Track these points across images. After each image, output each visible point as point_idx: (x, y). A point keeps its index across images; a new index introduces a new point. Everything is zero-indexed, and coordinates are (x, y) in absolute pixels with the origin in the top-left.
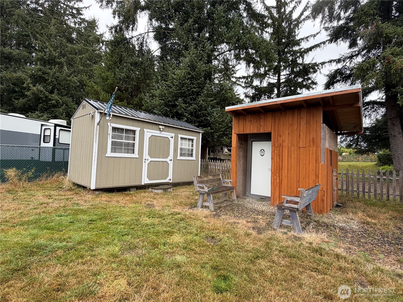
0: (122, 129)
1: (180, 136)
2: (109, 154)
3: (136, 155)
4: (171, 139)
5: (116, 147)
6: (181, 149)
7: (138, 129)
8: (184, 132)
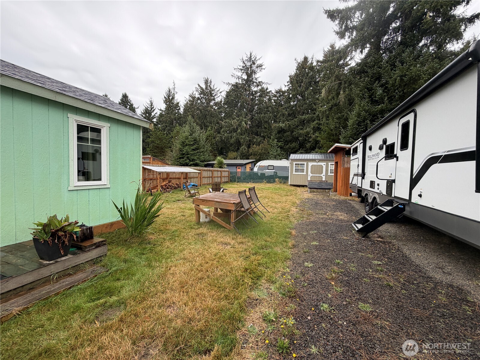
0: (299, 164)
1: (330, 163)
2: (294, 173)
3: (305, 173)
4: (323, 166)
5: (297, 170)
6: (331, 170)
7: (305, 163)
8: (331, 161)
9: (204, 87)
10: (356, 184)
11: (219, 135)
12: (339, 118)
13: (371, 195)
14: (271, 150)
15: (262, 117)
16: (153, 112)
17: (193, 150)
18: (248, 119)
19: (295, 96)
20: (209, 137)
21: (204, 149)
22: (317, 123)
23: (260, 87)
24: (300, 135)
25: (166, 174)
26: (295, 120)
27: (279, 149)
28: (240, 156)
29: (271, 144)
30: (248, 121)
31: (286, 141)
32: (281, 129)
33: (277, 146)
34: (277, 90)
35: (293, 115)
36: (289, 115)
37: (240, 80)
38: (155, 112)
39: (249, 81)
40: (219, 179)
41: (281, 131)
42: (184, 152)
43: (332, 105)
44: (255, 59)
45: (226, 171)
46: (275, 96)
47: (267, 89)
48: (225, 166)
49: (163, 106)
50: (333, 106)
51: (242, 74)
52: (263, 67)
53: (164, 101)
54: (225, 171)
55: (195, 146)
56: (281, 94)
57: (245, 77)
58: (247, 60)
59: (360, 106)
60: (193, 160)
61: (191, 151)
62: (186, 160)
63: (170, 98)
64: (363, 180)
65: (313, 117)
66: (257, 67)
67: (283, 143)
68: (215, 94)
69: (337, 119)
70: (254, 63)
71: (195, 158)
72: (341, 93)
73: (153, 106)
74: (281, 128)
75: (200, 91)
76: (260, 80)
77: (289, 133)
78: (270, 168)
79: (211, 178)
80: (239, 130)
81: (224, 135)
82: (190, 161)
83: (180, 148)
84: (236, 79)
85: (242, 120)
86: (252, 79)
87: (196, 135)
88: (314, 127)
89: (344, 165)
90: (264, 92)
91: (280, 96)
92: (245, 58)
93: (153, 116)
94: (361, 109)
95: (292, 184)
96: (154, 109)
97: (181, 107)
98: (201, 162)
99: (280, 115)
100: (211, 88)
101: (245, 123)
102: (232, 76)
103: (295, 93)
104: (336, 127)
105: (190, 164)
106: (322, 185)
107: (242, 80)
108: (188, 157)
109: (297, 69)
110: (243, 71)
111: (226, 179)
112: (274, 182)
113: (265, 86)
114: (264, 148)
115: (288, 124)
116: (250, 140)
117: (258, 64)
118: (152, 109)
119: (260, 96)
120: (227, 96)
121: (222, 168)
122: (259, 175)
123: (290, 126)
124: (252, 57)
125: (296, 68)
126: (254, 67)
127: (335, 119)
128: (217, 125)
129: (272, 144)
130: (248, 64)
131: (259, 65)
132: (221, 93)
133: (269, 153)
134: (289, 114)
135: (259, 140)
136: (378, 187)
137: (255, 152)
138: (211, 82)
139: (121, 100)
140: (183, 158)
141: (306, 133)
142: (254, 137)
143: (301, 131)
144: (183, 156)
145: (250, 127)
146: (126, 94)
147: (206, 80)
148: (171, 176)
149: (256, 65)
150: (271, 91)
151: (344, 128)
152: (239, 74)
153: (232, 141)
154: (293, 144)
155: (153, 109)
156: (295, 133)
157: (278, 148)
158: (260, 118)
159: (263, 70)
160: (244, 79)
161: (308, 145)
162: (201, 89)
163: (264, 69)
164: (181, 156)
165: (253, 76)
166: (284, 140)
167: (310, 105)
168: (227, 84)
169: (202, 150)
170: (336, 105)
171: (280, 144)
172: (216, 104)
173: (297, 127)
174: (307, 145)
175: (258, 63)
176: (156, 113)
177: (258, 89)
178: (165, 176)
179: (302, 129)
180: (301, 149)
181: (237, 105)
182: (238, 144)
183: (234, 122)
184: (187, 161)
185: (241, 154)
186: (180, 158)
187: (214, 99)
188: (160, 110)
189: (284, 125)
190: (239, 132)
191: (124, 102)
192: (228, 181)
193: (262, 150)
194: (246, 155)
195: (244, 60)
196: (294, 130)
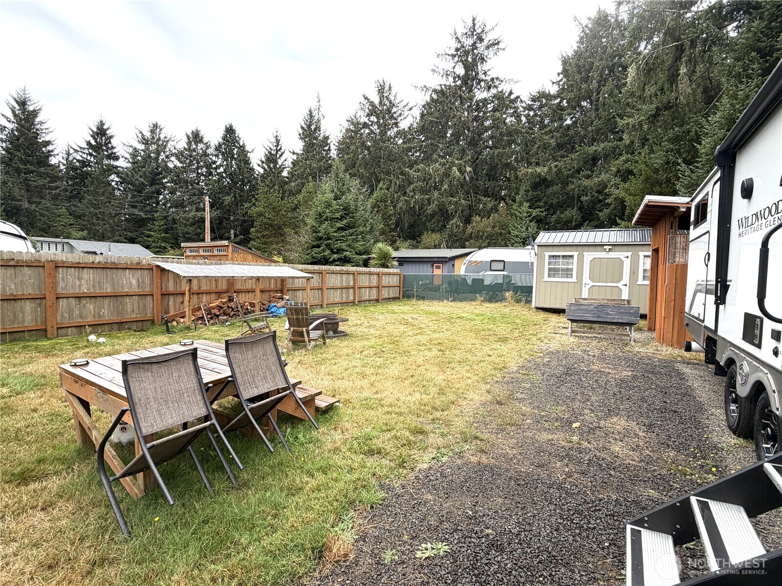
0: (559, 256)
1: (640, 254)
2: (546, 278)
3: (574, 279)
4: (625, 260)
5: (553, 272)
6: (643, 270)
7: (575, 254)
8: (642, 248)
9: (376, 100)
10: (701, 318)
11: (402, 198)
12: (676, 140)
13: (746, 368)
14: (514, 226)
15: (498, 155)
16: (279, 158)
17: (340, 229)
18: (465, 162)
19: (575, 105)
20: (381, 202)
21: (366, 227)
22: (626, 161)
23: (494, 91)
24: (583, 191)
25: (225, 282)
26: (574, 156)
27: (533, 224)
28: (447, 241)
29: (516, 212)
30: (465, 166)
31: (551, 206)
32: (538, 179)
33: (529, 216)
34: (533, 94)
35: (567, 144)
36: (560, 146)
37: (451, 79)
38: (283, 158)
39: (470, 79)
40: (374, 291)
41: (540, 183)
42: (320, 235)
43: (657, 108)
44: (483, 31)
45: (394, 274)
46: (530, 108)
47: (511, 93)
48: (396, 263)
49: (299, 146)
50: (661, 110)
51: (454, 65)
52: (501, 46)
53: (300, 134)
54: (389, 274)
55: (345, 222)
56: (544, 101)
57: (460, 71)
58: (466, 34)
59: (736, 99)
60: (339, 251)
61: (335, 232)
62: (324, 251)
63: (313, 127)
64: (721, 307)
65: (618, 147)
66: (488, 48)
67: (543, 209)
68: (398, 113)
69: (670, 140)
70: (481, 40)
71: (344, 246)
72: (681, 72)
73: (280, 147)
74: (540, 175)
75: (369, 109)
76: (492, 74)
77: (556, 188)
78: (495, 266)
79: (351, 291)
80: (446, 186)
81: (413, 196)
82: (333, 252)
83: (314, 226)
84: (442, 76)
85: (453, 163)
86: (477, 74)
87: (349, 198)
88: (619, 171)
89: (675, 257)
90: (504, 102)
91: (540, 108)
92: (461, 31)
93: (280, 166)
94: (737, 107)
95: (541, 306)
96: (282, 151)
97: (332, 145)
98: (357, 254)
99: (539, 148)
100: (390, 102)
101: (460, 170)
102: (434, 71)
103: (573, 96)
104: (668, 163)
105: (331, 259)
106: (608, 314)
107: (454, 78)
108: (328, 245)
109: (581, 41)
110: (456, 59)
111: (393, 293)
112: (503, 299)
113: (505, 87)
114: (499, 222)
115: (556, 166)
116: (470, 207)
117: (490, 40)
118: (277, 151)
119: (495, 110)
120: (422, 115)
121: (387, 267)
122: (469, 282)
123: (559, 172)
124: (476, 27)
125: (578, 39)
126: (481, 47)
127: (667, 141)
128: (400, 176)
129: (518, 214)
130: (468, 42)
131: (491, 42)
132: (411, 109)
133: (510, 233)
134: (558, 145)
135: (490, 205)
136: (774, 344)
137: (478, 231)
138: (390, 88)
139: (224, 138)
140: (318, 247)
141: (599, 185)
142: (480, 200)
143: (586, 182)
144: (318, 243)
145: (471, 178)
146: (231, 127)
147: (381, 85)
148: (238, 286)
149: (486, 42)
150: (518, 97)
151: (688, 162)
152: (448, 65)
153: (431, 208)
154: (567, 213)
155: (279, 153)
156: (571, 187)
157: (531, 221)
158: (492, 158)
159: (501, 51)
160: (459, 76)
161: (603, 214)
162: (370, 105)
163: (504, 49)
164: (315, 243)
165: (479, 67)
166: (546, 203)
167: (610, 120)
168: (423, 90)
169: (361, 229)
170: (668, 107)
171: (535, 213)
172: (399, 134)
173: (578, 171)
174: (600, 214)
175: (489, 38)
176: (285, 160)
177: (491, 94)
178: (223, 286)
179: (588, 177)
180: (586, 223)
181: (446, 134)
182: (444, 215)
183: (434, 168)
184: (326, 254)
185: (450, 236)
186: (314, 247)
187: (396, 124)
188: (294, 153)
189: (546, 169)
190: (445, 190)
191: (228, 141)
192: (398, 295)
193: (494, 227)
194: (461, 239)
195: (459, 35)
196: (570, 179)
